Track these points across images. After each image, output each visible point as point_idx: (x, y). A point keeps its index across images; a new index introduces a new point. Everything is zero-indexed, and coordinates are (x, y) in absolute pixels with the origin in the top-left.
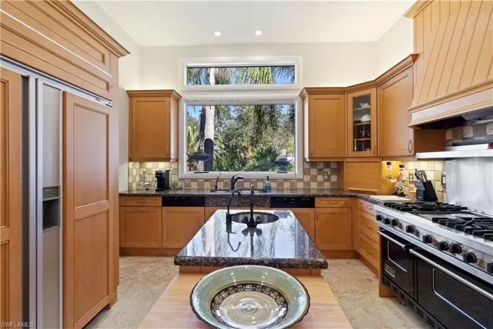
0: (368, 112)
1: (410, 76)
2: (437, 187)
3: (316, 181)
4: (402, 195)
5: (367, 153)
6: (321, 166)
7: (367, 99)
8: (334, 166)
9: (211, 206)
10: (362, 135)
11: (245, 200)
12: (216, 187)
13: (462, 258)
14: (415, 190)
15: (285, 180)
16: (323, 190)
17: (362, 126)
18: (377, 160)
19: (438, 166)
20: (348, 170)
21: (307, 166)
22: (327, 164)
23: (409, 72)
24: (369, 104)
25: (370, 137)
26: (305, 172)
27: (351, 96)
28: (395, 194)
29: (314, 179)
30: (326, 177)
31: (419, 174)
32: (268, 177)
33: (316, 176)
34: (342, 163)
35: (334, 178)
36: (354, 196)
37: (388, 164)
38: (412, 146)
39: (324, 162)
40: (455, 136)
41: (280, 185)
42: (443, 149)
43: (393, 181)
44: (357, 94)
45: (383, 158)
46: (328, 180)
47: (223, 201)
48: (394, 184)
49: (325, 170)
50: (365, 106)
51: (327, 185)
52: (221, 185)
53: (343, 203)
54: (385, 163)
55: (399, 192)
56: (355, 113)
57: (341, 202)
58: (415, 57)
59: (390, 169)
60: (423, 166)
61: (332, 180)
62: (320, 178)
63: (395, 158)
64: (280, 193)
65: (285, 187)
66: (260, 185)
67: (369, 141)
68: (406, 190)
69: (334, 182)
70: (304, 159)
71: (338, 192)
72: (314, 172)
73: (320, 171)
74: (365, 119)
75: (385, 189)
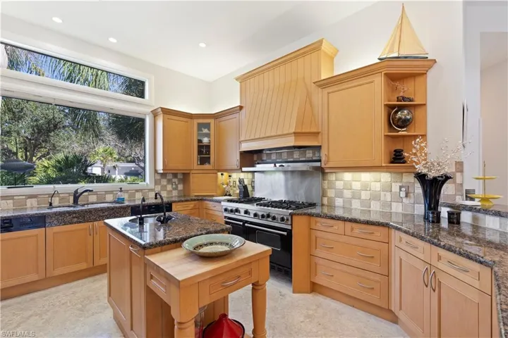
0: (208, 135)
1: (238, 118)
2: (250, 188)
3: (166, 190)
4: (230, 195)
5: (206, 166)
6: (170, 177)
7: (208, 126)
8: (180, 176)
9: (56, 225)
10: (204, 153)
11: (103, 213)
12: (51, 204)
13: (271, 220)
14: (238, 191)
15: (137, 191)
16: (172, 197)
17: (203, 146)
18: (215, 171)
19: (250, 175)
20: (194, 180)
21: (158, 177)
22: (175, 175)
23: (237, 115)
24: (209, 130)
25: (209, 154)
26: (157, 182)
27: (196, 122)
28: (226, 195)
29: (164, 188)
30: (174, 186)
31: (241, 181)
32: (121, 188)
33: (166, 186)
34: (189, 174)
35: (180, 187)
36: (201, 199)
37: (222, 174)
38: (238, 163)
39: (173, 174)
40: (258, 159)
41: (132, 196)
42: (253, 166)
43: (224, 186)
44: (201, 121)
45: (219, 171)
46: (176, 189)
47: (74, 217)
48: (225, 188)
49: (174, 180)
50: (205, 131)
51: (175, 193)
52: (56, 201)
53: (192, 206)
54: (219, 174)
55: (228, 194)
56: (199, 135)
57: (191, 205)
58: (241, 108)
59: (222, 178)
60: (242, 176)
61: (179, 189)
62: (169, 187)
63: (226, 171)
64: (132, 204)
65: (136, 197)
66: (110, 198)
67: (209, 157)
68: (231, 193)
69: (181, 190)
70: (156, 171)
71: (184, 198)
72: (164, 182)
73: (169, 181)
74: (205, 140)
75: (219, 192)
